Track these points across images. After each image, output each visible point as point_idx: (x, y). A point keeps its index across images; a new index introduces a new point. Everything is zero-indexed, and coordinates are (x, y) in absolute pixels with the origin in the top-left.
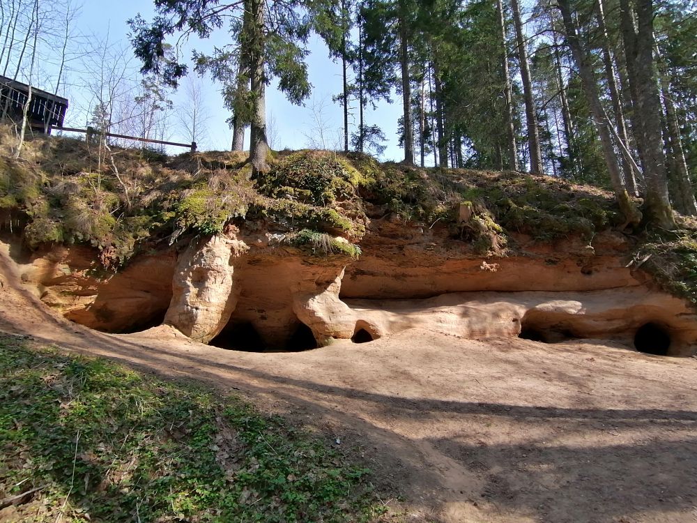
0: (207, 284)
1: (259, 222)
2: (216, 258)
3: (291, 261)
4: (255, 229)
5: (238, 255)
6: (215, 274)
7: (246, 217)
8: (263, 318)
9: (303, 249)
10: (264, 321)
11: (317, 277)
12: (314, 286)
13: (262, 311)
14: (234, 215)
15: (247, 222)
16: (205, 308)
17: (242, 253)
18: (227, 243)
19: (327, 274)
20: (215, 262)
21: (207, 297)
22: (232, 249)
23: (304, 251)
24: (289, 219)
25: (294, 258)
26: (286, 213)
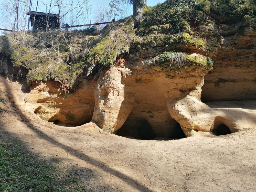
0: (109, 97)
1: (137, 54)
2: (112, 80)
3: (159, 76)
4: (136, 59)
5: (126, 77)
6: (113, 90)
7: (129, 52)
8: (151, 116)
9: (165, 66)
10: (152, 118)
11: (180, 86)
12: (179, 93)
13: (150, 112)
14: (122, 52)
15: (131, 55)
16: (109, 111)
17: (128, 75)
18: (119, 70)
19: (188, 83)
20: (112, 82)
21: (109, 104)
22: (122, 74)
23: (166, 67)
24: (155, 47)
25: (160, 74)
26: (152, 43)
